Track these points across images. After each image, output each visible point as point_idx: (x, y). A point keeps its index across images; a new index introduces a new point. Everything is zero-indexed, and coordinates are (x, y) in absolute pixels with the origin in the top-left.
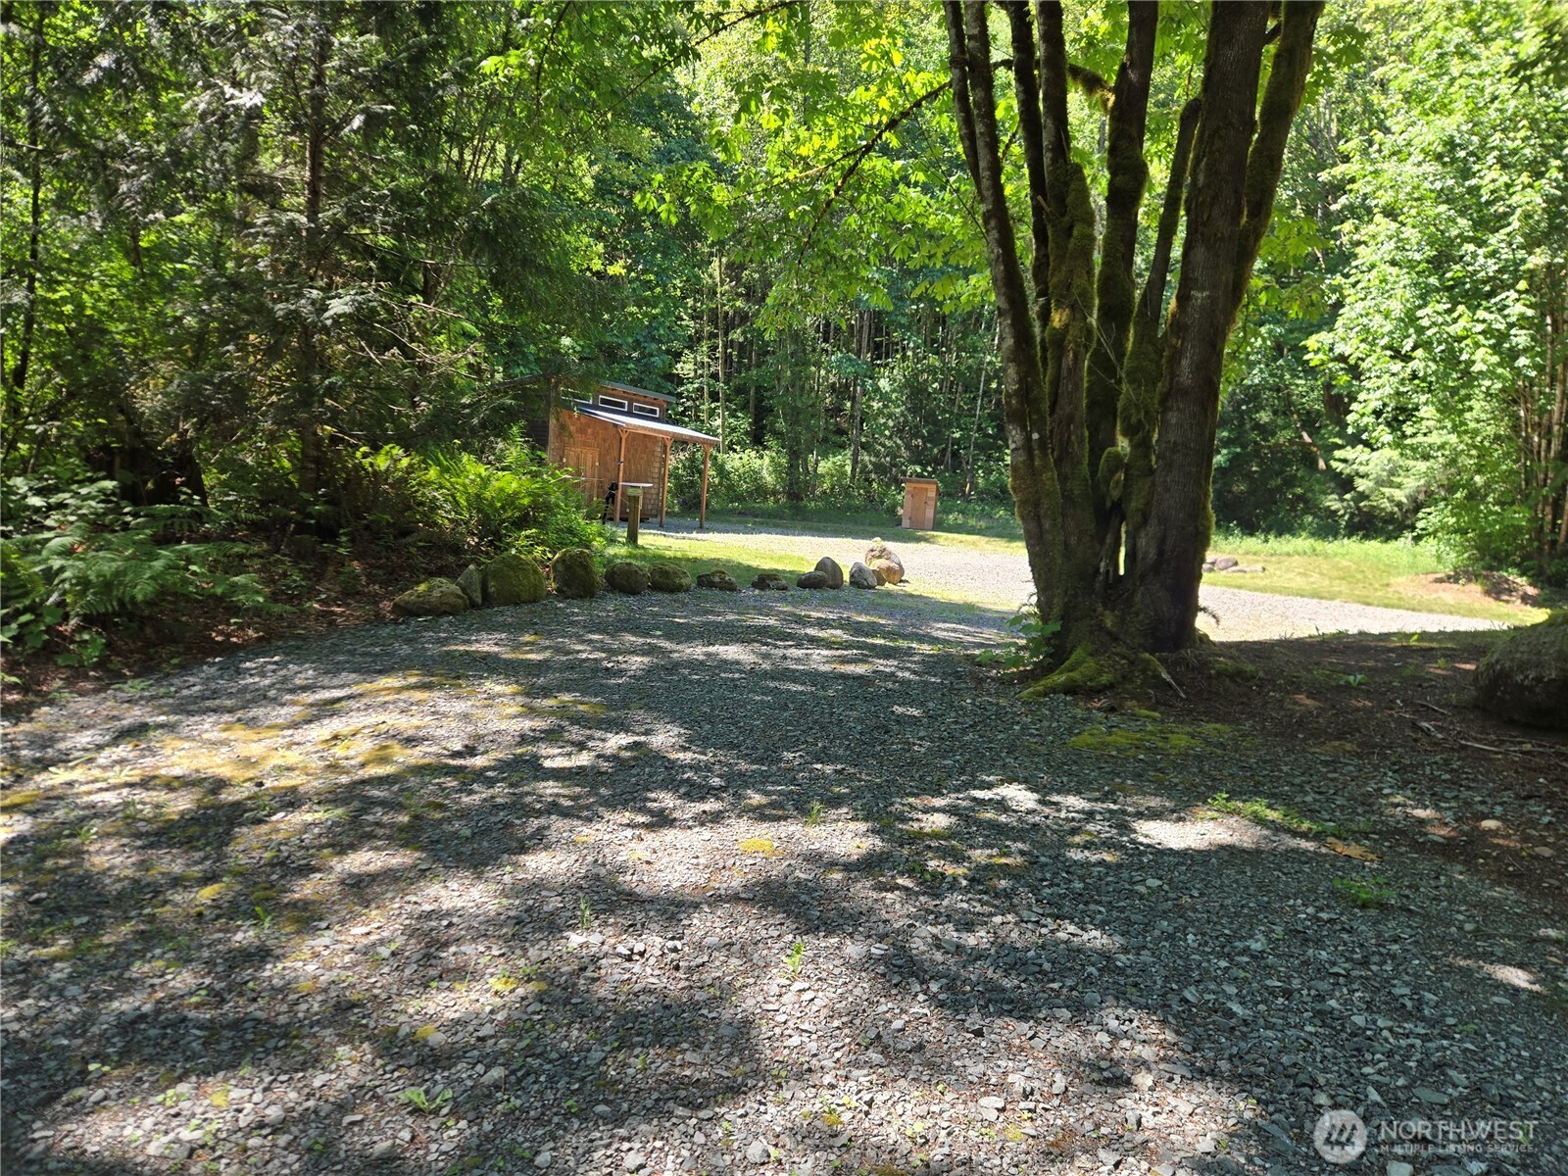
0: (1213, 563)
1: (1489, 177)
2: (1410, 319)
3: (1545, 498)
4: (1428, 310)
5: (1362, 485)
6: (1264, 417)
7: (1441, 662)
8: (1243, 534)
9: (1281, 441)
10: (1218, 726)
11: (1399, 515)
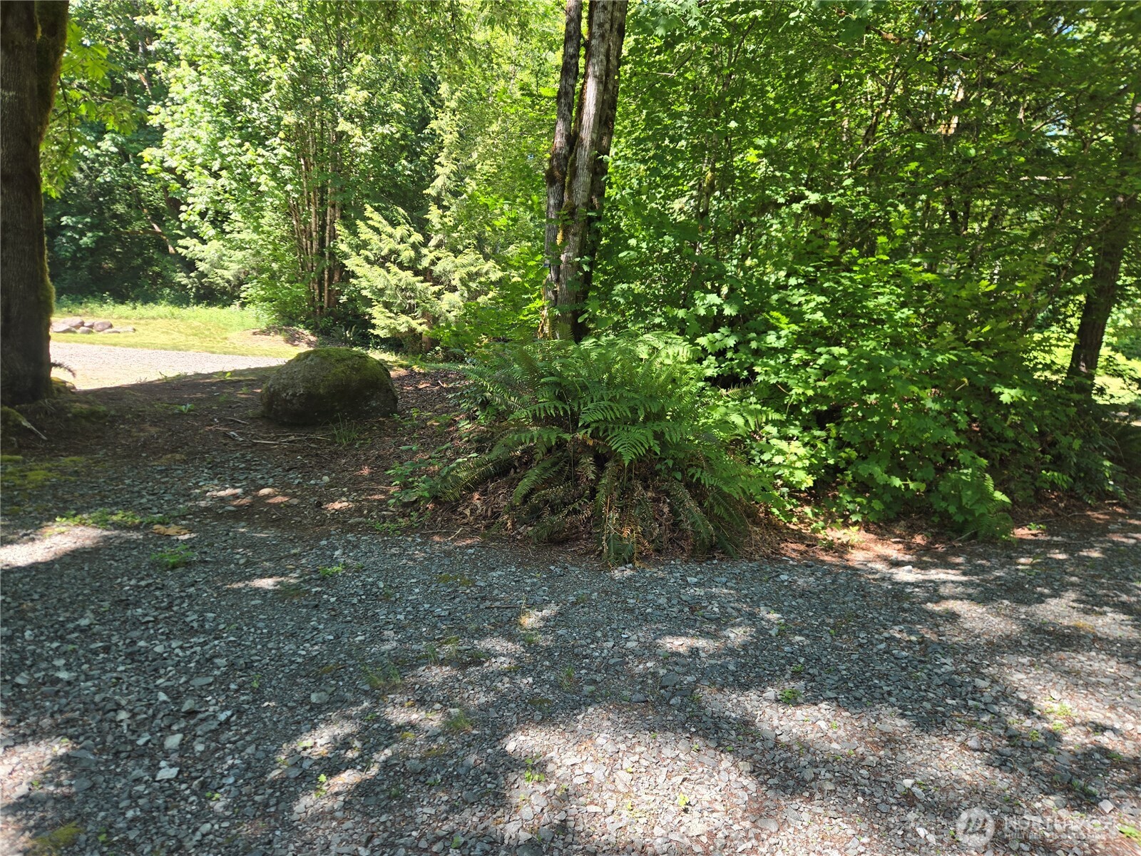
0: (91, 327)
1: (254, 53)
2: (214, 148)
3: (314, 279)
4: (225, 142)
5: (202, 267)
6: (120, 208)
7: (244, 389)
8: (116, 302)
9: (137, 229)
10: (74, 458)
11: (229, 289)
